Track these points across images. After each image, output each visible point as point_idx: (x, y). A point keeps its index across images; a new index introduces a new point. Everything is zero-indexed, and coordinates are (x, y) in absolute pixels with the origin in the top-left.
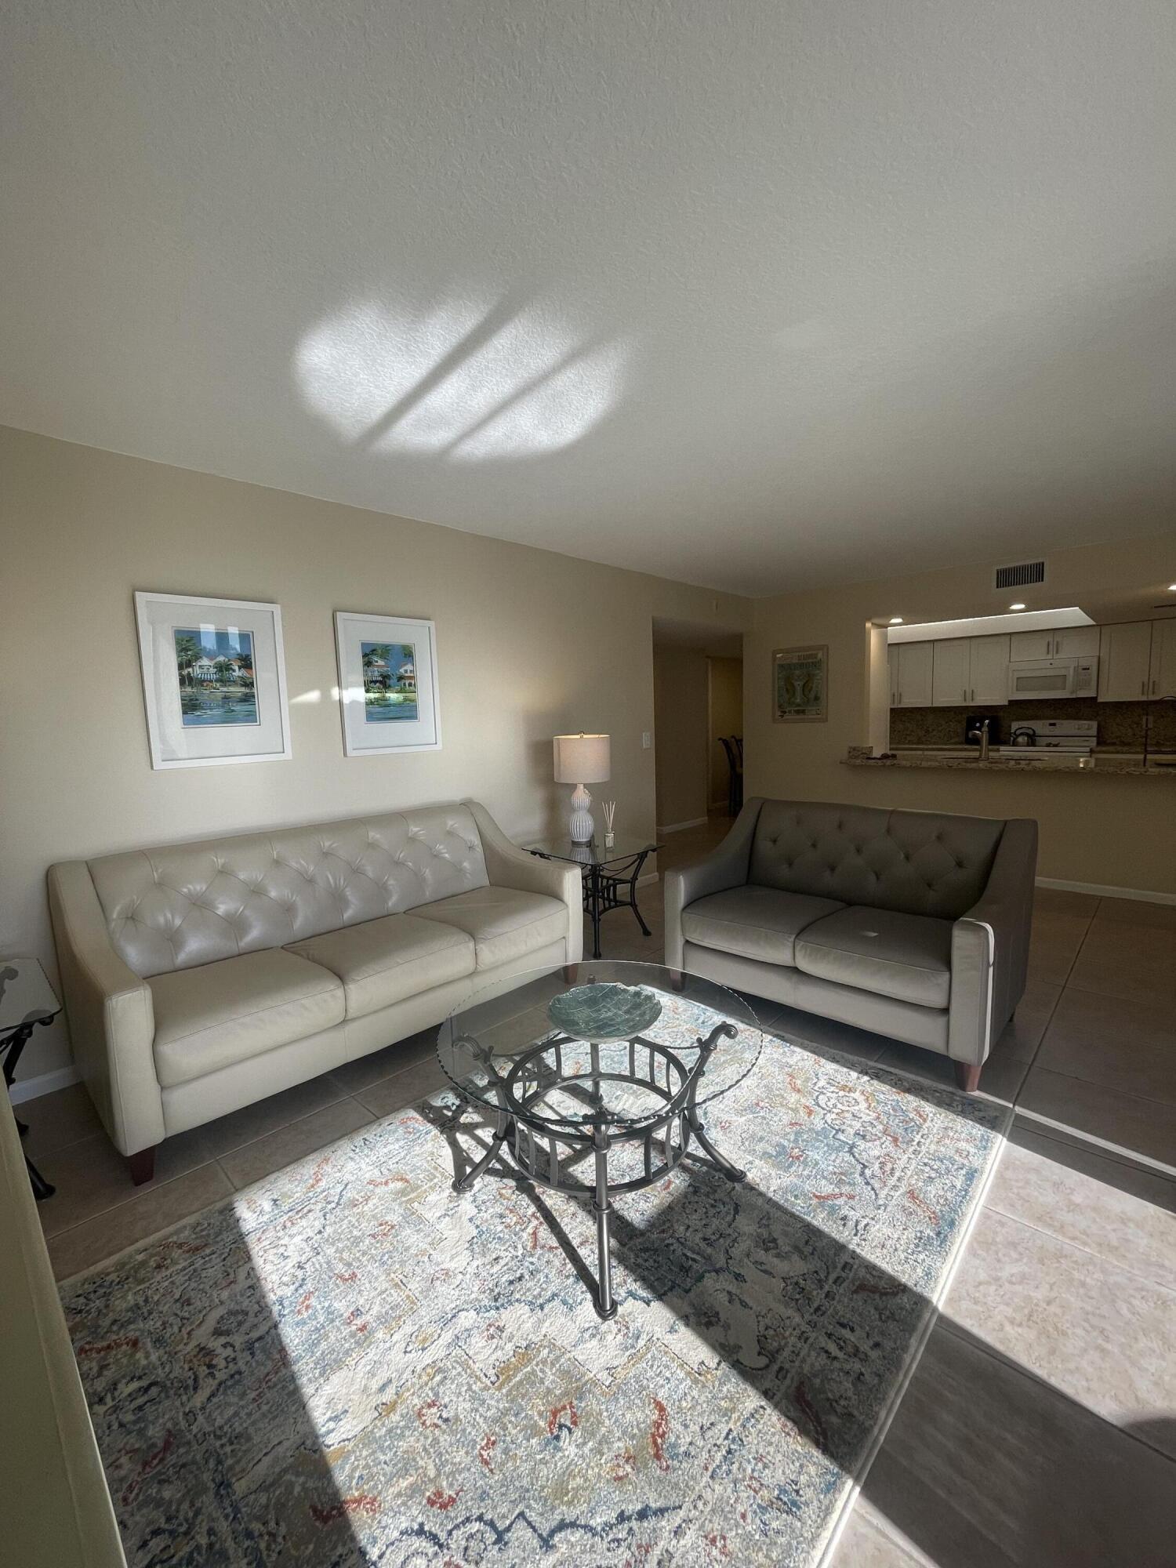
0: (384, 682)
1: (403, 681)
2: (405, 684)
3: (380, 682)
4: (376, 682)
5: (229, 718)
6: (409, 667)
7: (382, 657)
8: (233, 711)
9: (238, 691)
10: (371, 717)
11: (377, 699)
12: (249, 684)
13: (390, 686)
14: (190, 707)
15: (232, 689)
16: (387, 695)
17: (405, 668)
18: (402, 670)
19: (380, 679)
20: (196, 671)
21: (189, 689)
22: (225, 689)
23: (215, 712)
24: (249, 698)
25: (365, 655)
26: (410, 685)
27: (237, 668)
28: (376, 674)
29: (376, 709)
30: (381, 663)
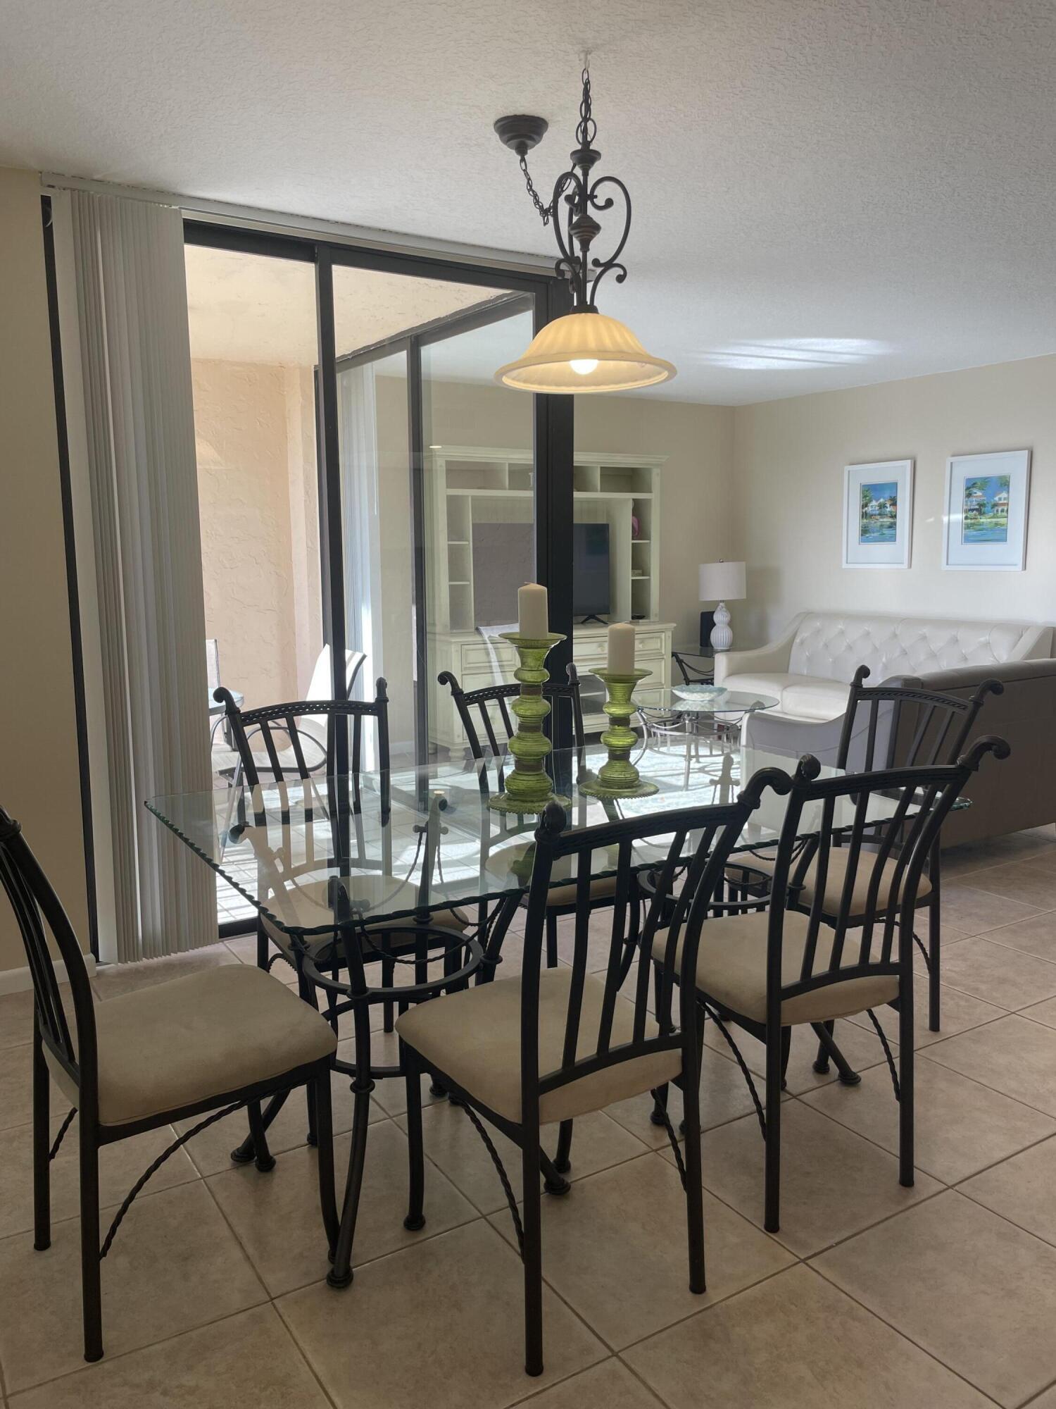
0: (980, 509)
1: (996, 508)
2: (997, 511)
3: (976, 510)
4: (972, 510)
5: (882, 539)
6: (1004, 495)
7: (981, 489)
8: (884, 534)
9: (887, 520)
10: (967, 539)
11: (973, 525)
12: (894, 517)
13: (984, 513)
14: (865, 531)
15: (885, 520)
16: (982, 520)
17: (1000, 496)
18: (997, 499)
19: (977, 507)
20: (869, 509)
21: (865, 521)
22: (881, 520)
23: (875, 534)
24: (892, 526)
25: (968, 489)
26: (1002, 511)
27: (888, 505)
28: (974, 503)
29: (972, 532)
30: (979, 493)
